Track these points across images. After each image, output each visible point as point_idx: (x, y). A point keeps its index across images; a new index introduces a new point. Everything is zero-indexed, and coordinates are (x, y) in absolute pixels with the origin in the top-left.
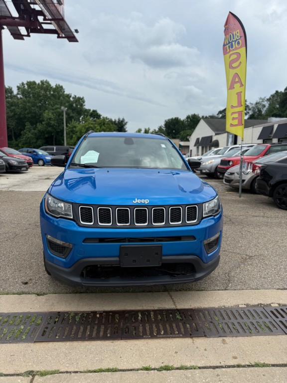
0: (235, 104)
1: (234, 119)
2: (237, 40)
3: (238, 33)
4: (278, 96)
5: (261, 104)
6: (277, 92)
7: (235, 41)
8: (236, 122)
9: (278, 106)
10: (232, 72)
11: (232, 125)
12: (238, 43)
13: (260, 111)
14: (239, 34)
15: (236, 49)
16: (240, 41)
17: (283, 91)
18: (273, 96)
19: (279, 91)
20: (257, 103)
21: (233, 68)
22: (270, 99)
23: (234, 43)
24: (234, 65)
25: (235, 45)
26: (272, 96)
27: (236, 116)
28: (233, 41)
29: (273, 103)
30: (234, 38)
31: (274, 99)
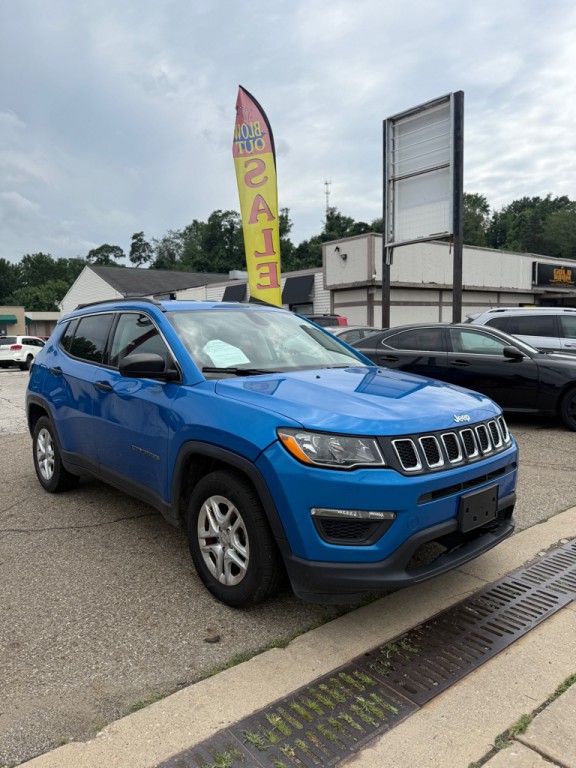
0: (262, 249)
1: (262, 275)
2: (256, 137)
3: (257, 125)
4: (198, 229)
5: (172, 242)
6: (195, 222)
7: (254, 139)
8: (266, 281)
9: (199, 248)
10: (252, 193)
11: (260, 286)
12: (260, 144)
13: (172, 255)
14: (259, 129)
15: (256, 152)
16: (262, 140)
17: (206, 222)
18: (189, 229)
19: (199, 221)
20: (165, 241)
21: (253, 185)
22: (185, 233)
23: (251, 141)
24: (255, 180)
25: (254, 146)
26: (187, 228)
27: (265, 270)
28: (250, 139)
29: (192, 242)
30: (250, 133)
31: (192, 235)
